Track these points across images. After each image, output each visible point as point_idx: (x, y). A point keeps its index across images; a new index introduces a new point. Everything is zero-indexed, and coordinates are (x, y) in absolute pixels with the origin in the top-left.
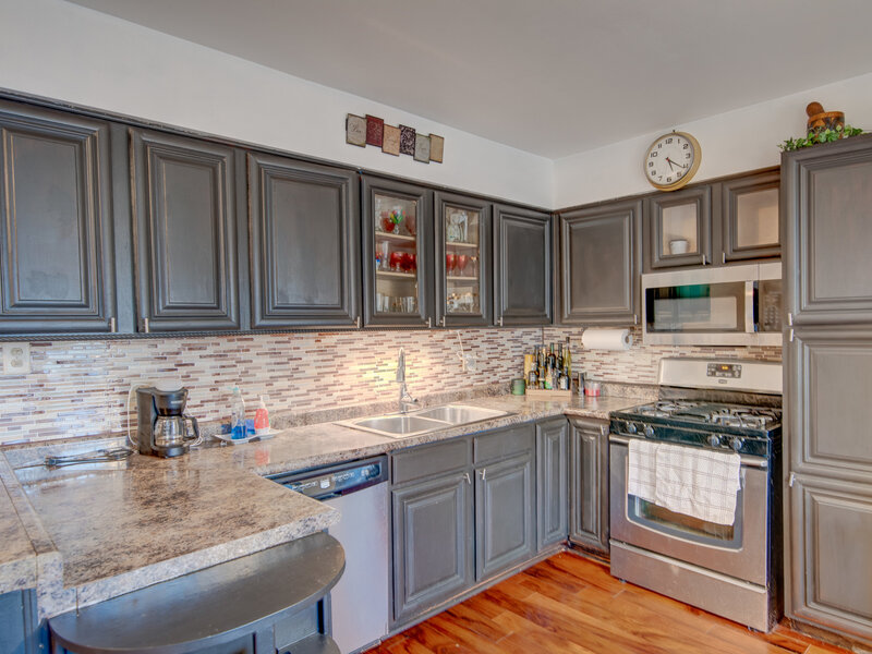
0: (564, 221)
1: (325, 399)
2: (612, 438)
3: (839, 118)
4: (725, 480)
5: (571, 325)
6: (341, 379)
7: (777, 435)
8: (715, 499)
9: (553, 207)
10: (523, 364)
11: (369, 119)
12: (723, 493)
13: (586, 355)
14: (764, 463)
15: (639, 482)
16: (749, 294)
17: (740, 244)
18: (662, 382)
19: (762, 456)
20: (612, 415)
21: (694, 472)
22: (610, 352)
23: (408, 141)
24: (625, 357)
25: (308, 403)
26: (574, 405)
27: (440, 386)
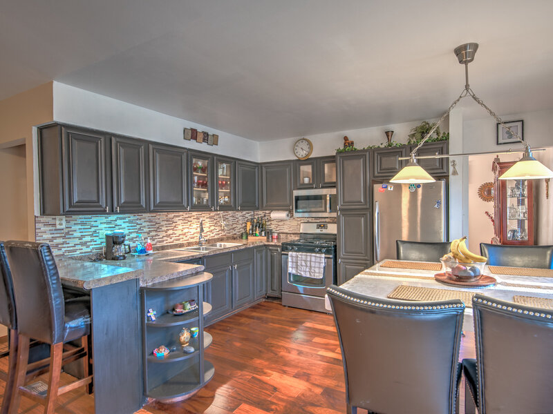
0: (263, 168)
1: (169, 240)
2: (283, 252)
3: (352, 143)
4: (320, 263)
5: (266, 210)
6: (175, 232)
7: (335, 246)
8: (317, 270)
9: (259, 162)
10: (246, 226)
11: (192, 129)
12: (319, 268)
13: (272, 222)
14: (331, 256)
15: (292, 267)
16: (328, 198)
17: (326, 181)
18: (301, 231)
19: (331, 254)
20: (283, 244)
21: (310, 261)
22: (282, 221)
23: (206, 137)
24: (288, 223)
25: (163, 241)
26: (268, 241)
27: (213, 235)
